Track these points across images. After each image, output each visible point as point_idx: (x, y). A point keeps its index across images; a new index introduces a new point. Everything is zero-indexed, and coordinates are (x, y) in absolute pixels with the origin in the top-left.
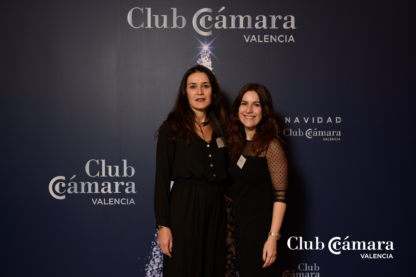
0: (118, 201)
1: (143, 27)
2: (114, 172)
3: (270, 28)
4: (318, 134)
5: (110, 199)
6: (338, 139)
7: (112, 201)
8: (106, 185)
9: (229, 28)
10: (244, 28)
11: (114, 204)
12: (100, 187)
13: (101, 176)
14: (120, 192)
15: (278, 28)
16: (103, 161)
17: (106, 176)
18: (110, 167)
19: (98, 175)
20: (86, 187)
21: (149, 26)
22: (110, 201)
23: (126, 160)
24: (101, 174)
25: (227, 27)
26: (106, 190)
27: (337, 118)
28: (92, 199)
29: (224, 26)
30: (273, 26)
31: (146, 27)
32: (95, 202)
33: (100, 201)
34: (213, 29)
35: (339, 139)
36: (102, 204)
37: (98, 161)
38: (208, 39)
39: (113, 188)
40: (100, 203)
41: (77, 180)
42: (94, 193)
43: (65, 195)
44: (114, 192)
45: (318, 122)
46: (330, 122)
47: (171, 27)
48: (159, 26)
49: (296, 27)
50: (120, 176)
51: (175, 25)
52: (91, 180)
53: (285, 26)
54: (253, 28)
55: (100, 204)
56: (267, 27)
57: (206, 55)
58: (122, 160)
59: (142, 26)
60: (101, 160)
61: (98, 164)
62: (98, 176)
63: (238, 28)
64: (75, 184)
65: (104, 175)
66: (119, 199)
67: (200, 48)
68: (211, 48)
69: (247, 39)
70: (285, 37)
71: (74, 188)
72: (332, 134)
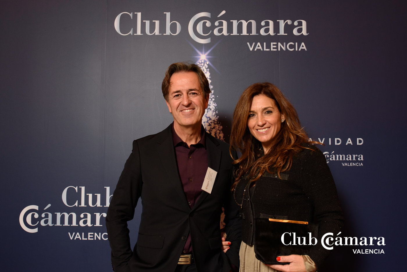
0: (99, 236)
1: (132, 34)
2: (94, 201)
3: (278, 34)
4: (336, 158)
5: (89, 234)
6: (360, 165)
7: (92, 236)
8: (86, 216)
9: (230, 34)
10: (248, 34)
11: (94, 239)
12: (78, 219)
13: (79, 206)
14: (102, 226)
15: (287, 34)
16: (83, 188)
17: (86, 206)
18: (90, 196)
19: (76, 204)
20: (63, 218)
21: (139, 33)
22: (89, 236)
23: (109, 187)
24: (80, 203)
25: (228, 33)
26: (85, 222)
27: (358, 139)
28: (69, 233)
29: (225, 32)
30: (282, 32)
31: (135, 34)
32: (71, 237)
33: (78, 236)
34: (212, 36)
35: (362, 164)
36: (80, 239)
37: (76, 189)
38: (205, 47)
39: (93, 221)
40: (78, 237)
41: (52, 210)
42: (71, 225)
43: (37, 228)
44: (95, 225)
45: (336, 144)
46: (350, 144)
47: (164, 34)
48: (150, 33)
49: (309, 33)
50: (102, 206)
51: (168, 32)
52: (69, 210)
53: (295, 32)
54: (258, 34)
55: (78, 239)
56: (274, 33)
57: (204, 65)
58: (105, 187)
59: (131, 32)
60: (80, 187)
61: (77, 192)
62: (77, 206)
63: (241, 34)
64: (50, 215)
65: (83, 204)
66: (100, 234)
67: (197, 58)
68: (209, 58)
69: (251, 48)
70: (295, 44)
71: (48, 219)
72: (352, 158)
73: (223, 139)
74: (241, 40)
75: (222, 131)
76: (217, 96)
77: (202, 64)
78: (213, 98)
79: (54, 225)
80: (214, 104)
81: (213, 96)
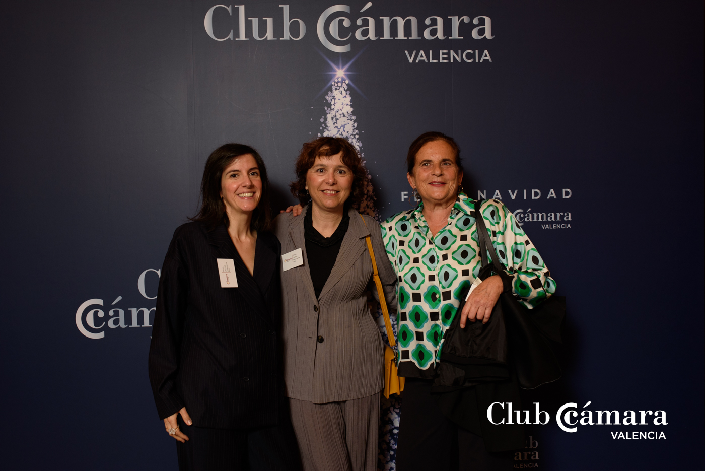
1: (232, 39)
3: (450, 38)
4: (533, 218)
9: (379, 38)
10: (406, 38)
15: (462, 38)
20: (140, 316)
21: (242, 36)
25: (376, 36)
27: (564, 190)
29: (372, 36)
30: (455, 35)
31: (236, 39)
34: (353, 40)
35: (569, 226)
37: (159, 272)
38: (344, 58)
41: (124, 305)
43: (104, 332)
46: (553, 197)
47: (281, 39)
48: (260, 37)
49: (494, 36)
51: (287, 35)
52: (148, 304)
53: (475, 34)
54: (420, 38)
56: (444, 36)
57: (342, 85)
59: (231, 36)
61: (160, 277)
63: (396, 38)
64: (122, 312)
67: (331, 74)
68: (350, 74)
69: (411, 58)
70: (475, 53)
71: (119, 319)
72: (556, 217)
73: (373, 194)
74: (396, 47)
75: (371, 182)
76: (363, 132)
77: (340, 84)
78: (357, 134)
79: (128, 326)
80: (358, 144)
81: (357, 131)
